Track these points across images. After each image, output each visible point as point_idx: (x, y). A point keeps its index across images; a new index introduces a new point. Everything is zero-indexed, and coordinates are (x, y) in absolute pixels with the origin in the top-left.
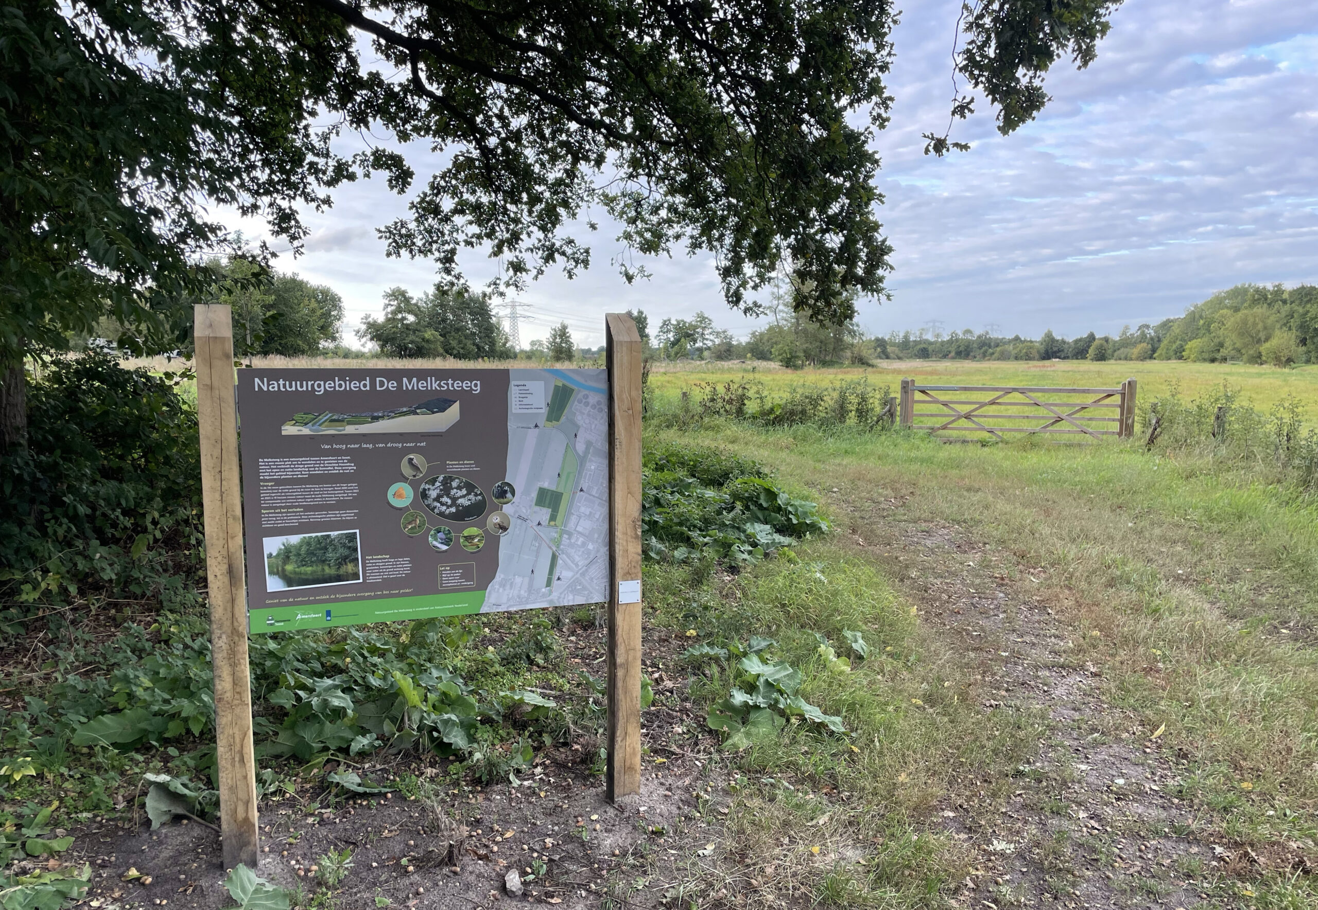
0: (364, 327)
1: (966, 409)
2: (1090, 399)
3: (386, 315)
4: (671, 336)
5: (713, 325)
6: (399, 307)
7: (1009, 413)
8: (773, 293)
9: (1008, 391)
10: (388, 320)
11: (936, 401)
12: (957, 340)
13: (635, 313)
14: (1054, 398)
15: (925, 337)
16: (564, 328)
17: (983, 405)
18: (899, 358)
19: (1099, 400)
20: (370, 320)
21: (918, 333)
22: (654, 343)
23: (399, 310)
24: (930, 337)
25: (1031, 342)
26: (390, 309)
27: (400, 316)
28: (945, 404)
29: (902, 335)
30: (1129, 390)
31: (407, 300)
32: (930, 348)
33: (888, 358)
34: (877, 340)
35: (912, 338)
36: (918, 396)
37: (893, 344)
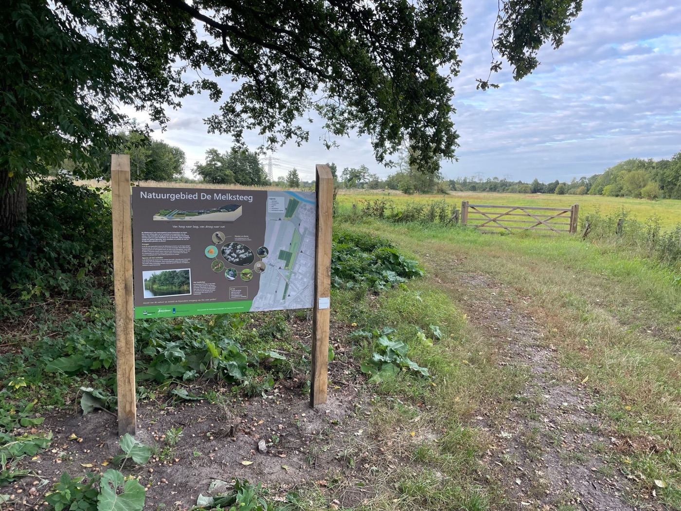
0: (195, 168)
1: (493, 217)
2: (555, 213)
3: (207, 162)
4: (348, 176)
5: (369, 171)
6: (213, 158)
7: (515, 219)
8: (399, 156)
9: (515, 208)
10: (208, 165)
11: (479, 212)
12: (490, 182)
13: (331, 165)
14: (538, 213)
15: (474, 180)
16: (295, 171)
17: (502, 215)
18: (461, 191)
19: (560, 214)
20: (199, 164)
21: (471, 178)
22: (340, 180)
23: (213, 160)
24: (477, 180)
25: (527, 184)
26: (209, 159)
27: (213, 163)
28: (483, 214)
29: (463, 179)
30: (575, 209)
31: (217, 155)
32: (477, 186)
33: (455, 190)
34: (451, 181)
35: (468, 181)
36: (470, 209)
37: (459, 184)
